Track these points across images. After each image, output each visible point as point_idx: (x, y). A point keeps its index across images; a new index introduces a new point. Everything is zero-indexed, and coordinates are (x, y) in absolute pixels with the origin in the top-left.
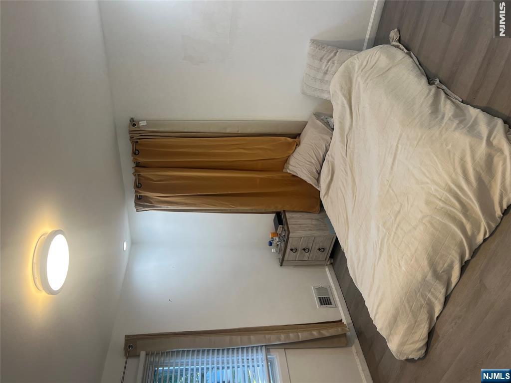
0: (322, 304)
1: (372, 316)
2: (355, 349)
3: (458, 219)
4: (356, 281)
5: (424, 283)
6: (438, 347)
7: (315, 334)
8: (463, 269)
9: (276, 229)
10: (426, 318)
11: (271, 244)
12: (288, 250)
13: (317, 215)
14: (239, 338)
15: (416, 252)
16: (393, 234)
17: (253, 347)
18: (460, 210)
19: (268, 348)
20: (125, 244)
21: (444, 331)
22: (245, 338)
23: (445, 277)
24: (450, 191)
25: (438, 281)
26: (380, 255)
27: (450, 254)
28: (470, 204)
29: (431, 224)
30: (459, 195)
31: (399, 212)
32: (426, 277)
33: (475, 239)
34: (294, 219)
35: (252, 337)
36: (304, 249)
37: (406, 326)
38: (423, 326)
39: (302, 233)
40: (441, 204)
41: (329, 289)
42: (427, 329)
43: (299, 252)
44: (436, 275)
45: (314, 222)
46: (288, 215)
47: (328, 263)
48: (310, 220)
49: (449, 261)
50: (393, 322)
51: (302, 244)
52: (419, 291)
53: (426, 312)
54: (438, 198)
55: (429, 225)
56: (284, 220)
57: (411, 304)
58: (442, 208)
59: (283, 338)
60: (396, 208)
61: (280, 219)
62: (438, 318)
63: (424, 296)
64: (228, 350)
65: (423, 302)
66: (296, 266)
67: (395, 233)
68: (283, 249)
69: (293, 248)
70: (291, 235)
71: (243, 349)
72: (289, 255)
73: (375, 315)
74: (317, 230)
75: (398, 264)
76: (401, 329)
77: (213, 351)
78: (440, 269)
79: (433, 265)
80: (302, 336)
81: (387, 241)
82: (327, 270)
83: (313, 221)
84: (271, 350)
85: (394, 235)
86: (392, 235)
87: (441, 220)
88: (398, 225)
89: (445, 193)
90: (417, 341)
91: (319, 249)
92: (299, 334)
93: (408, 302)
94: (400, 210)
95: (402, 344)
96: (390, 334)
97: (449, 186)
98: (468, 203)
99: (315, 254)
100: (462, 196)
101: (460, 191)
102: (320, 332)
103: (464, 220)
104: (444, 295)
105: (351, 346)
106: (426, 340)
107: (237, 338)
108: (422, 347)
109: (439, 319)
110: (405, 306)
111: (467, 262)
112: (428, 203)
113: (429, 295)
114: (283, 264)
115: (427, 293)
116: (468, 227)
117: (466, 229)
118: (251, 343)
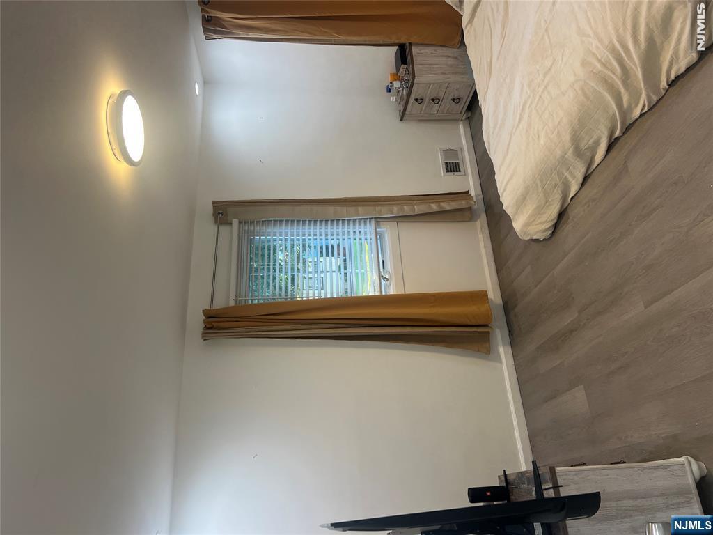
0: (447, 171)
1: (500, 192)
2: (481, 223)
3: (616, 86)
4: (489, 148)
5: (563, 160)
6: (566, 229)
7: (434, 207)
8: (610, 147)
9: (398, 70)
10: (559, 199)
11: (389, 90)
12: (412, 100)
13: (456, 50)
14: (344, 209)
15: (559, 123)
16: (537, 97)
17: (361, 219)
18: (620, 77)
19: (378, 220)
20: (196, 84)
21: (576, 212)
22: (351, 209)
23: (588, 154)
24: (614, 51)
25: (578, 159)
26: (519, 122)
27: (599, 129)
28: (633, 69)
29: (583, 90)
30: (622, 56)
31: (550, 69)
32: (565, 154)
33: (632, 113)
34: (422, 56)
35: (360, 209)
36: (433, 100)
37: (535, 206)
38: (554, 206)
39: (432, 78)
40: (599, 67)
41: (459, 153)
42: (558, 210)
43: (426, 103)
44: (578, 152)
45: (451, 61)
46: (415, 50)
47: (464, 118)
48: (444, 59)
49: (595, 137)
50: (522, 201)
51: (430, 93)
52: (555, 169)
53: (560, 192)
54: (597, 58)
55: (580, 92)
56: (409, 58)
57: (544, 182)
58: (600, 72)
59: (396, 211)
60: (548, 63)
61: (403, 56)
62: (572, 198)
63: (560, 174)
64: (332, 221)
65: (558, 180)
66: (421, 121)
67: (540, 96)
68: (405, 98)
69: (419, 98)
70: (415, 81)
71: (349, 220)
72: (413, 107)
73: (504, 190)
74: (453, 73)
75: (537, 136)
76: (529, 209)
77: (315, 221)
78: (583, 145)
79: (576, 140)
80: (418, 209)
81: (530, 106)
82: (461, 126)
83: (450, 59)
84: (381, 223)
85: (539, 100)
86: (537, 100)
87: (596, 87)
88: (546, 87)
89: (607, 53)
90: (544, 222)
91: (453, 100)
92: (415, 207)
93: (541, 181)
94: (551, 67)
95: (527, 224)
96: (516, 213)
97: (613, 45)
98: (631, 68)
99: (447, 105)
100: (626, 58)
101: (625, 52)
102: (439, 205)
103: (623, 90)
104: (584, 174)
105: (476, 221)
106: (555, 221)
107: (343, 210)
108: (549, 228)
109: (574, 199)
110: (537, 185)
111: (617, 139)
112: (584, 63)
113: (566, 174)
114: (405, 118)
115: (564, 171)
116: (625, 98)
117: (622, 101)
118: (358, 215)
